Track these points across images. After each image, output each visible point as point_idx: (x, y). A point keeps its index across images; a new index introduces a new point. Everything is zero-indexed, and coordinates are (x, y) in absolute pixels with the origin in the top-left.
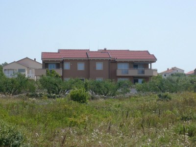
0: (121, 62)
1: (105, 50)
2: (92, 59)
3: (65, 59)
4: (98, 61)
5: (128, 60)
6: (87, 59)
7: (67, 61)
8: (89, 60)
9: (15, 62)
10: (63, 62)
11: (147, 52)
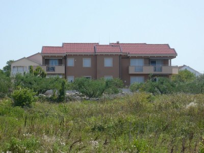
0: (134, 58)
1: (118, 43)
2: (99, 54)
3: (69, 54)
4: (107, 56)
5: (143, 56)
6: (94, 54)
7: (70, 56)
8: (96, 55)
9: (24, 58)
10: (65, 57)
11: (168, 45)
